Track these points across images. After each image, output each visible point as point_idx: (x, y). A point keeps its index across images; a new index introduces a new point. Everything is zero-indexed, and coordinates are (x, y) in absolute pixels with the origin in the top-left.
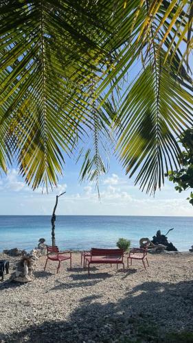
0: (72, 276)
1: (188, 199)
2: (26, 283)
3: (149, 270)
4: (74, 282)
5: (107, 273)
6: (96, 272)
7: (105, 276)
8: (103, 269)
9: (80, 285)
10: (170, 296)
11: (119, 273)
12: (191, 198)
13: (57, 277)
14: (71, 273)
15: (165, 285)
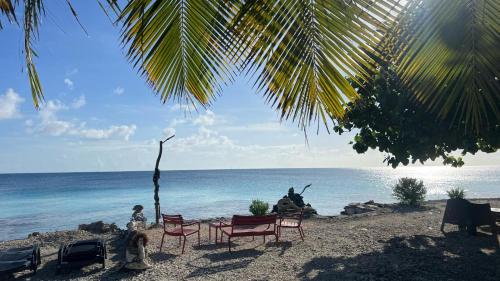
0: (206, 256)
1: (351, 143)
2: (145, 270)
3: (307, 241)
4: (215, 264)
5: (253, 250)
6: (237, 249)
7: (254, 253)
8: (245, 244)
9: (226, 268)
10: (358, 275)
11: (270, 249)
12: (355, 143)
13: (185, 258)
14: (202, 252)
15: (340, 260)
